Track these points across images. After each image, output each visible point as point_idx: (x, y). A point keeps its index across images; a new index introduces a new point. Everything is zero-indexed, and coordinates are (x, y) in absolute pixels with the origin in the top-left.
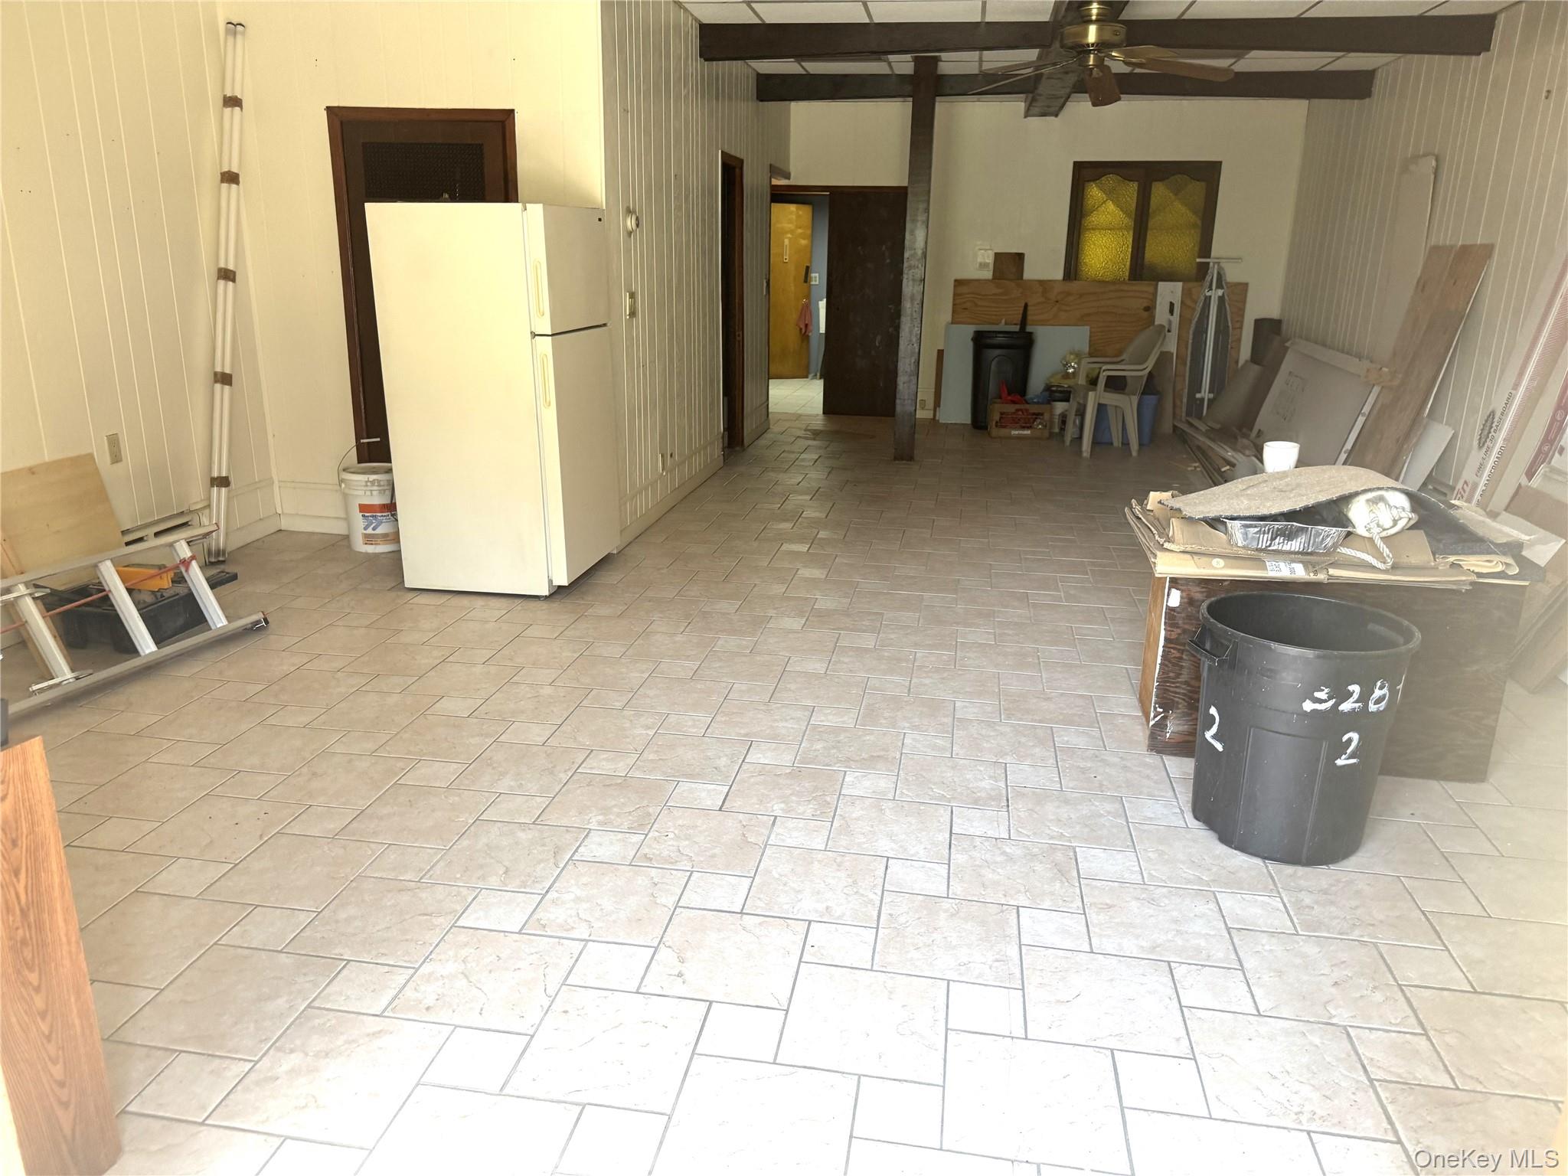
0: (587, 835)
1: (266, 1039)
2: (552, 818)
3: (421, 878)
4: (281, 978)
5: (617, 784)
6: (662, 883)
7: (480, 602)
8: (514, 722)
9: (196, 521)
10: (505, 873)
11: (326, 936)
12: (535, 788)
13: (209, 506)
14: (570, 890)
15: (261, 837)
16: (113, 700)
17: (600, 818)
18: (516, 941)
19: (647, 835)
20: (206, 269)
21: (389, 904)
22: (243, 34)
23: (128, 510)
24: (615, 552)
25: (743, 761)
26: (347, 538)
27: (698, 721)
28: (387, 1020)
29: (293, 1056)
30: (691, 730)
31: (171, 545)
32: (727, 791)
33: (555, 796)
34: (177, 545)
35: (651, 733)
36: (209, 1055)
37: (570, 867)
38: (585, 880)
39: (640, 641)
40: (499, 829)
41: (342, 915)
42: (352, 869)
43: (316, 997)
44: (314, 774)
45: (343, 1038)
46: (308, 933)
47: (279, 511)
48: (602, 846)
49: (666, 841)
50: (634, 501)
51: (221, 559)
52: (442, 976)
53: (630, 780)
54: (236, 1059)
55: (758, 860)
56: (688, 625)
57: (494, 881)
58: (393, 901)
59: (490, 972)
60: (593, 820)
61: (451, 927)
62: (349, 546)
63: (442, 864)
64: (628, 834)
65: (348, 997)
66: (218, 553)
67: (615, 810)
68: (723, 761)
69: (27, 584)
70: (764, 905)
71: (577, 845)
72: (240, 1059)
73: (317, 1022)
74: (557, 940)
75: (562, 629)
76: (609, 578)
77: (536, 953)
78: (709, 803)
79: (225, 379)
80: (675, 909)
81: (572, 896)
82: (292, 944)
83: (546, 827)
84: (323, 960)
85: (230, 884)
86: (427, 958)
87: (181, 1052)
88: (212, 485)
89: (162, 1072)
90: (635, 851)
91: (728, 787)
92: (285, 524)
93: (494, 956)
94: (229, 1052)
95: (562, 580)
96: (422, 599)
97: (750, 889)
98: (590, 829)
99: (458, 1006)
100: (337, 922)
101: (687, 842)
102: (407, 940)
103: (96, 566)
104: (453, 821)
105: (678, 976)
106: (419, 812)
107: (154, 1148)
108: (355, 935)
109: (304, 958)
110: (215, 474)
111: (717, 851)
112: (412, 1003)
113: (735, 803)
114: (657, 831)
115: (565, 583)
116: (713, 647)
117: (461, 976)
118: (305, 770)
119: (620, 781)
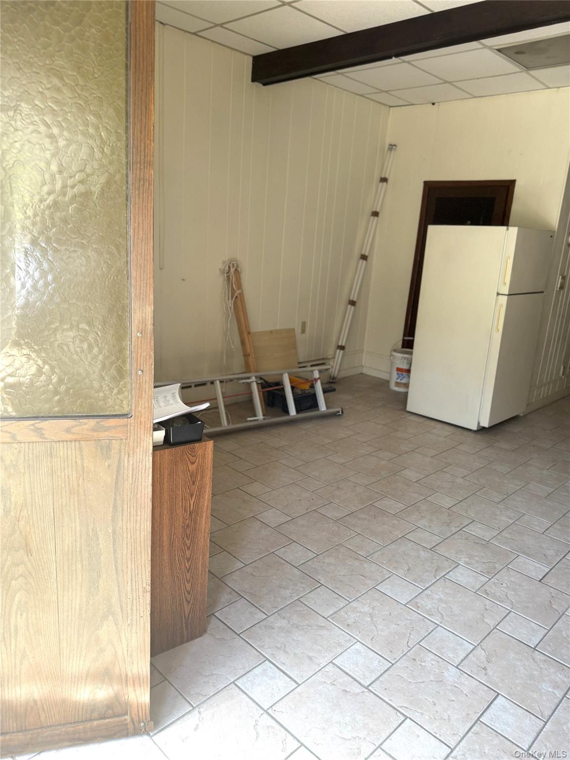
0: (456, 567)
1: (276, 607)
2: (441, 550)
3: (367, 556)
4: (292, 581)
5: (482, 544)
6: (491, 611)
7: (440, 425)
8: (437, 492)
9: (328, 363)
10: (408, 570)
11: (317, 568)
12: (437, 531)
13: (334, 358)
14: (438, 593)
15: (307, 509)
16: (274, 431)
17: (467, 560)
18: (401, 609)
19: (490, 579)
20: (356, 254)
21: (349, 563)
22: (395, 150)
23: (303, 353)
24: (522, 415)
25: (564, 557)
26: (388, 382)
27: (542, 523)
28: (328, 622)
29: (283, 621)
30: (536, 528)
31: (312, 371)
32: (548, 571)
33: (446, 539)
34: (314, 372)
35: (511, 522)
36: (252, 604)
37: (442, 580)
38: (447, 591)
39: (521, 468)
40: (412, 545)
41: (327, 560)
42: (339, 539)
43: (302, 596)
44: (338, 488)
45: (306, 622)
46: (309, 563)
47: (363, 365)
48: (462, 575)
49: (500, 587)
50: (540, 390)
51: (334, 381)
52: (360, 611)
53: (490, 544)
54: (261, 611)
55: (555, 621)
56: (553, 466)
57: (401, 573)
58: (351, 563)
59: (384, 619)
60: (463, 559)
61: (373, 588)
62: (388, 386)
63: (379, 553)
64: (479, 575)
65: (315, 603)
66: (334, 378)
67: (477, 558)
68: (551, 553)
69: (256, 377)
70: (551, 650)
71: (449, 570)
72: (263, 612)
73: (299, 608)
74: (423, 618)
75: (478, 450)
76: (514, 428)
77: (410, 620)
78: (534, 574)
79: (353, 303)
80: (494, 629)
81: (437, 597)
82: (302, 565)
83: (436, 554)
84: (312, 580)
85: (288, 527)
86: (357, 599)
87: (243, 597)
88: (338, 349)
89: (233, 603)
90: (481, 586)
91: (549, 569)
92: (365, 371)
93: (388, 612)
94: (260, 606)
95: (485, 424)
96: (413, 418)
97: (544, 637)
98: (459, 564)
99: (363, 631)
100: (324, 563)
101: (513, 593)
102: (350, 585)
103: (282, 375)
104: (392, 533)
105: (483, 669)
106: (377, 523)
107: (217, 637)
108: (329, 573)
109: (305, 575)
110: (340, 344)
111: (530, 605)
112: (342, 619)
113: (551, 581)
114: (497, 579)
115: (486, 425)
116: (565, 483)
117: (369, 615)
118: (335, 485)
119: (483, 543)
